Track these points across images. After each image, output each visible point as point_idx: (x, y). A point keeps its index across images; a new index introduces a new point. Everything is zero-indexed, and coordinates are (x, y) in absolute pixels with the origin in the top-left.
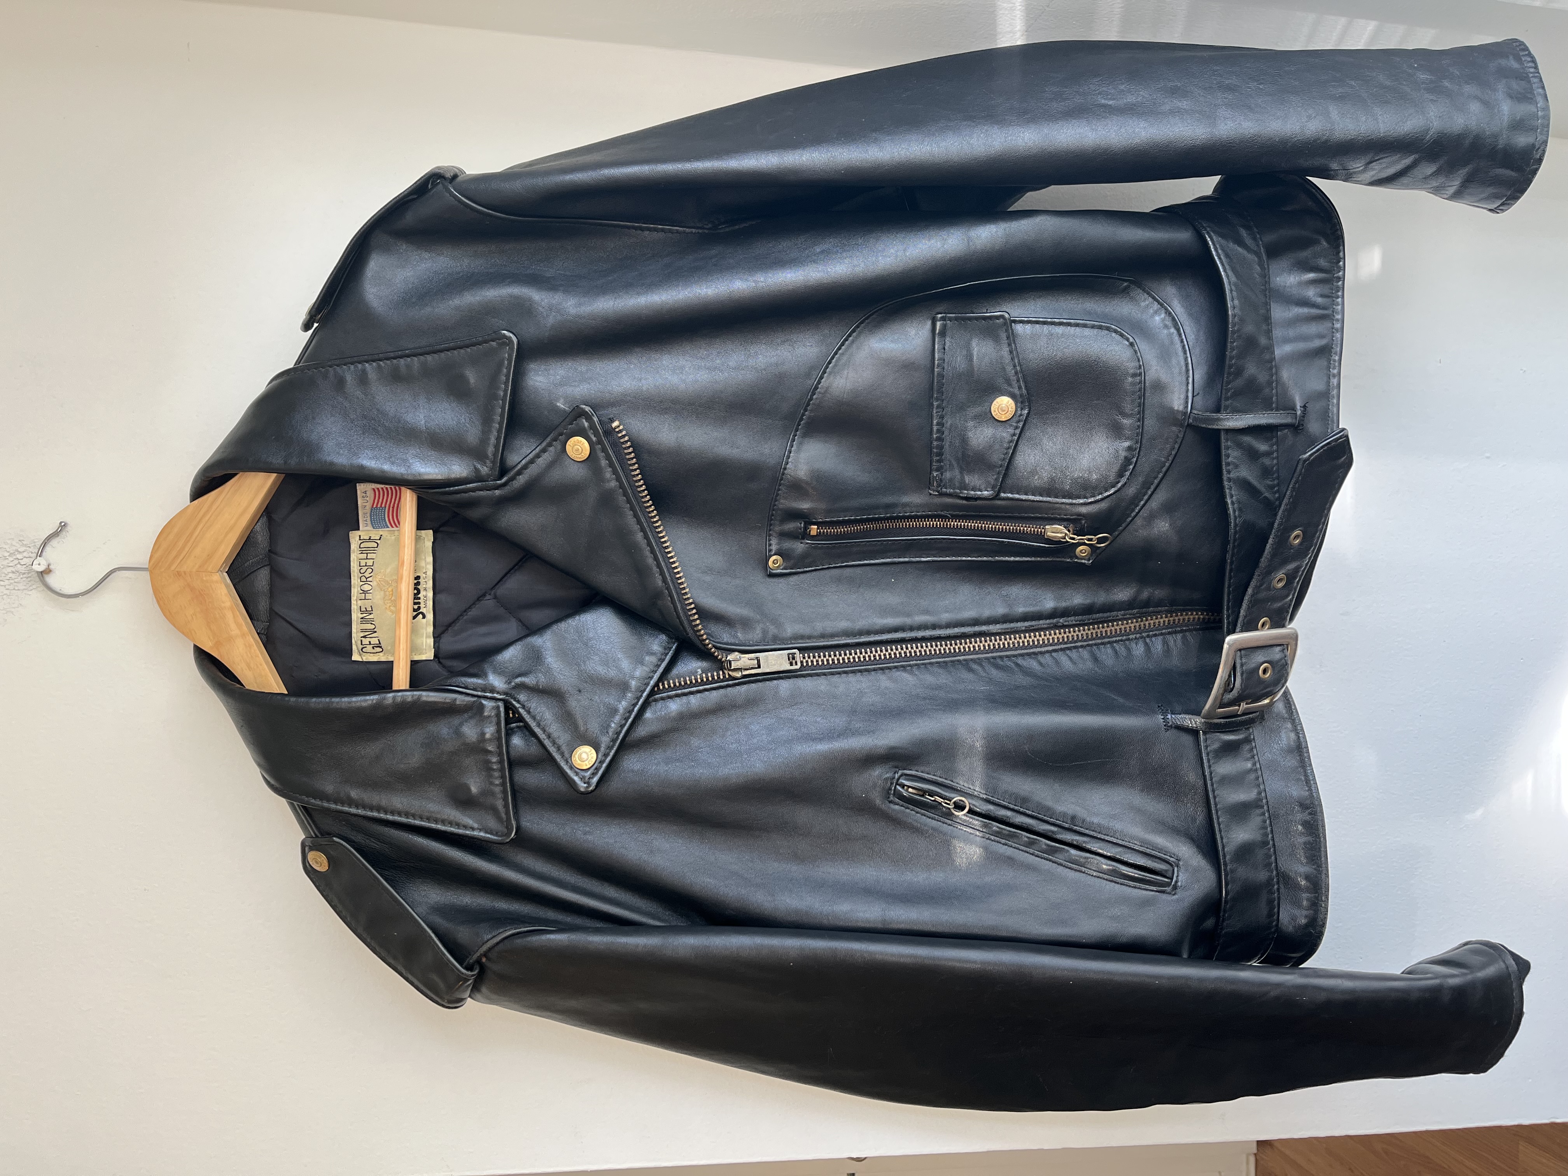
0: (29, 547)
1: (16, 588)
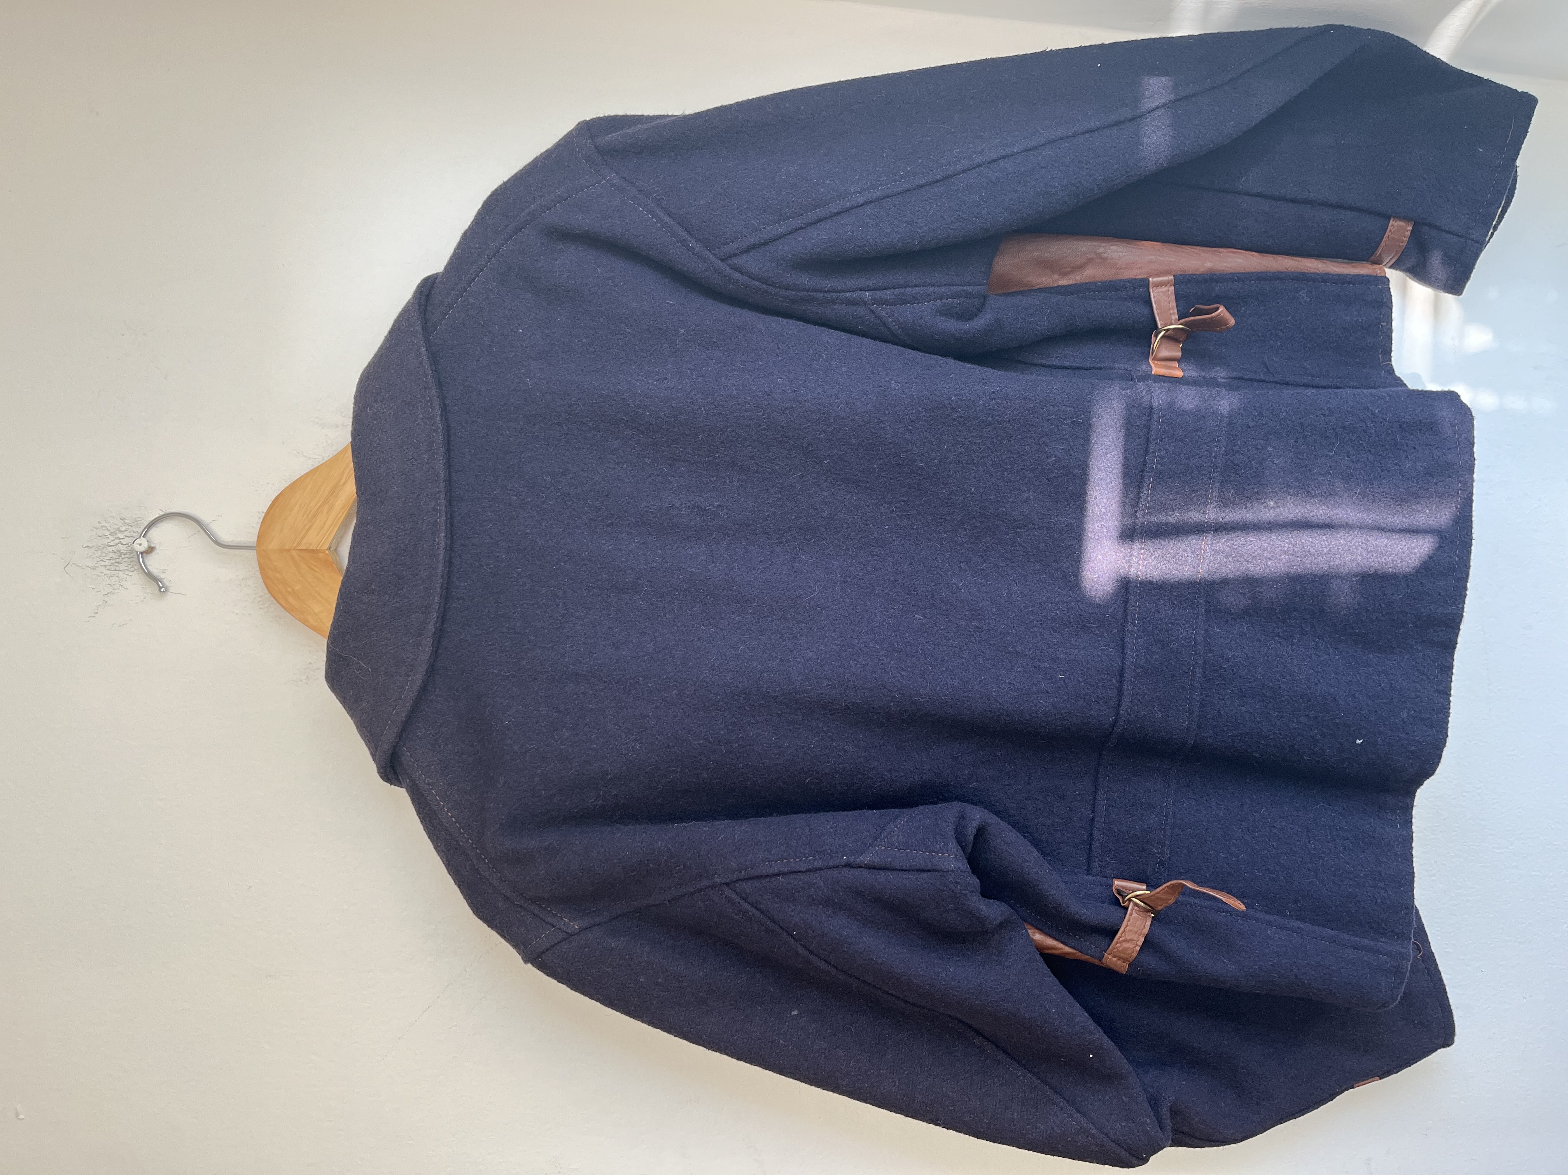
0: (131, 526)
1: (117, 568)
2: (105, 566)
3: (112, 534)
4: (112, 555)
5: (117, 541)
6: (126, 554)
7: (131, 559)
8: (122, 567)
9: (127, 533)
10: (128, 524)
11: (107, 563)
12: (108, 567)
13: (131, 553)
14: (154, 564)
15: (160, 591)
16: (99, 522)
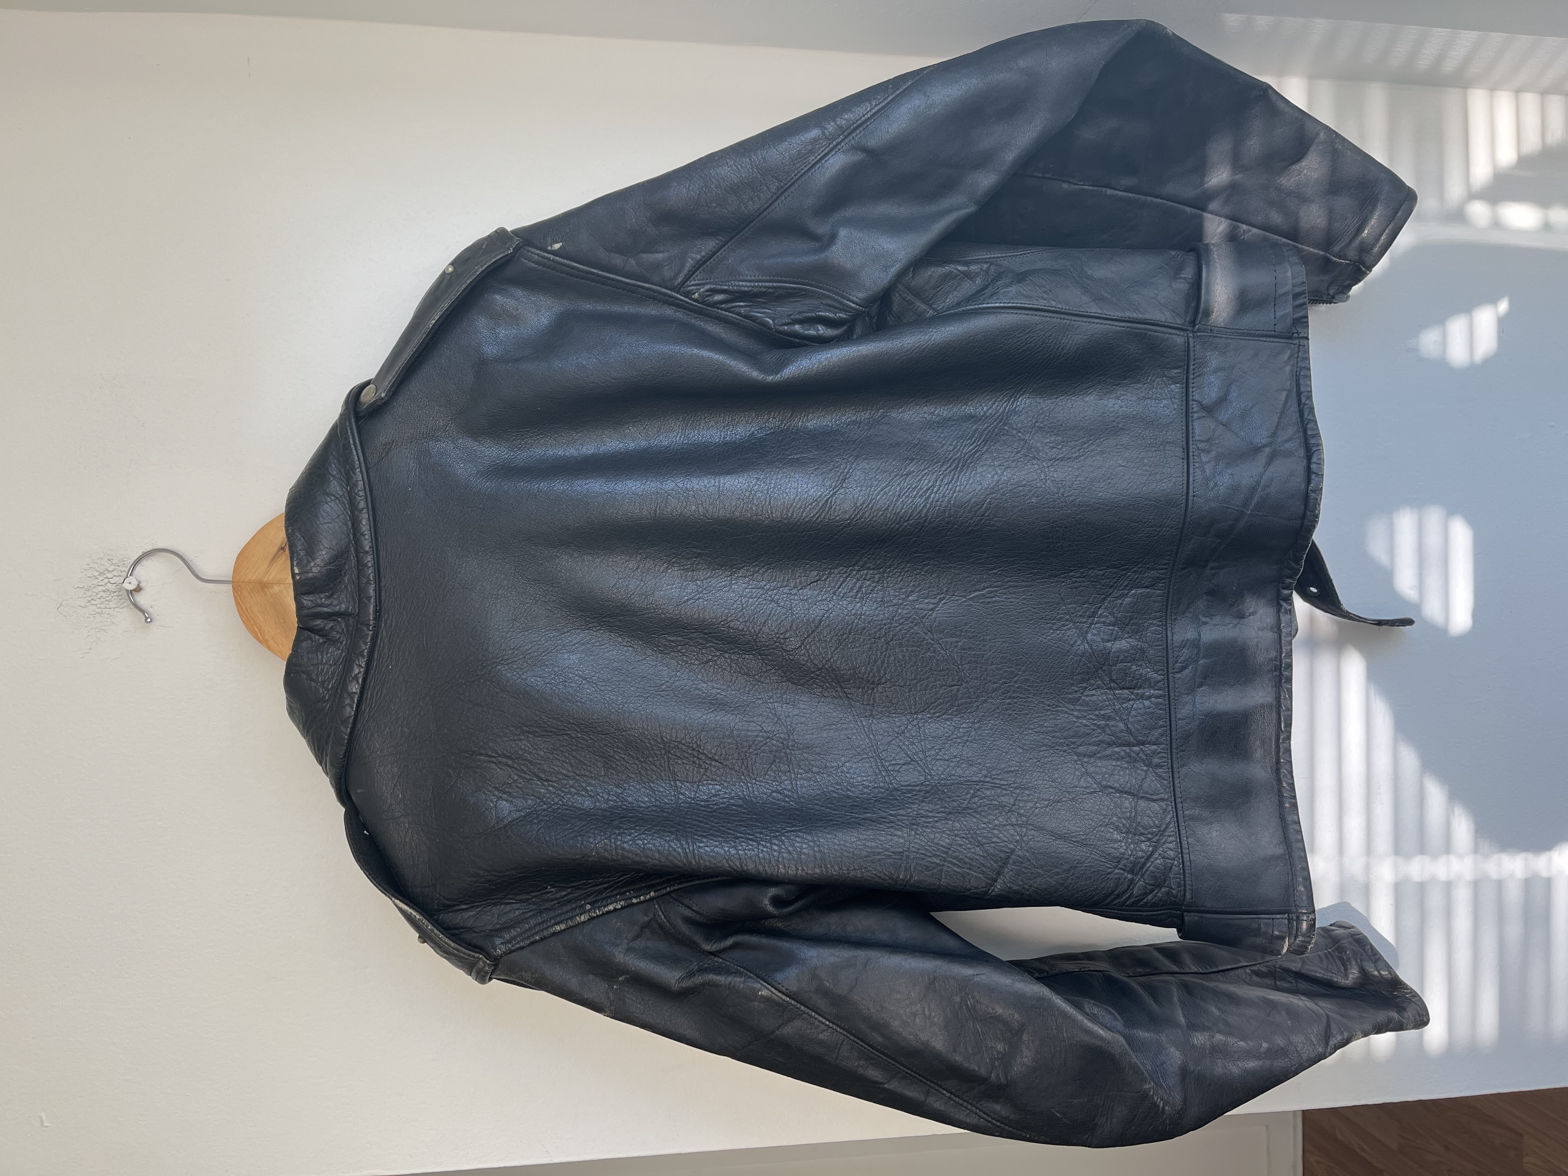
0: (120, 566)
1: (108, 607)
2: (96, 605)
3: (101, 574)
4: (102, 594)
5: (106, 581)
6: (115, 592)
7: (120, 597)
8: (112, 605)
9: (115, 573)
10: (115, 565)
11: (98, 601)
12: (99, 606)
13: (119, 591)
14: (142, 599)
15: (147, 621)
16: (88, 564)
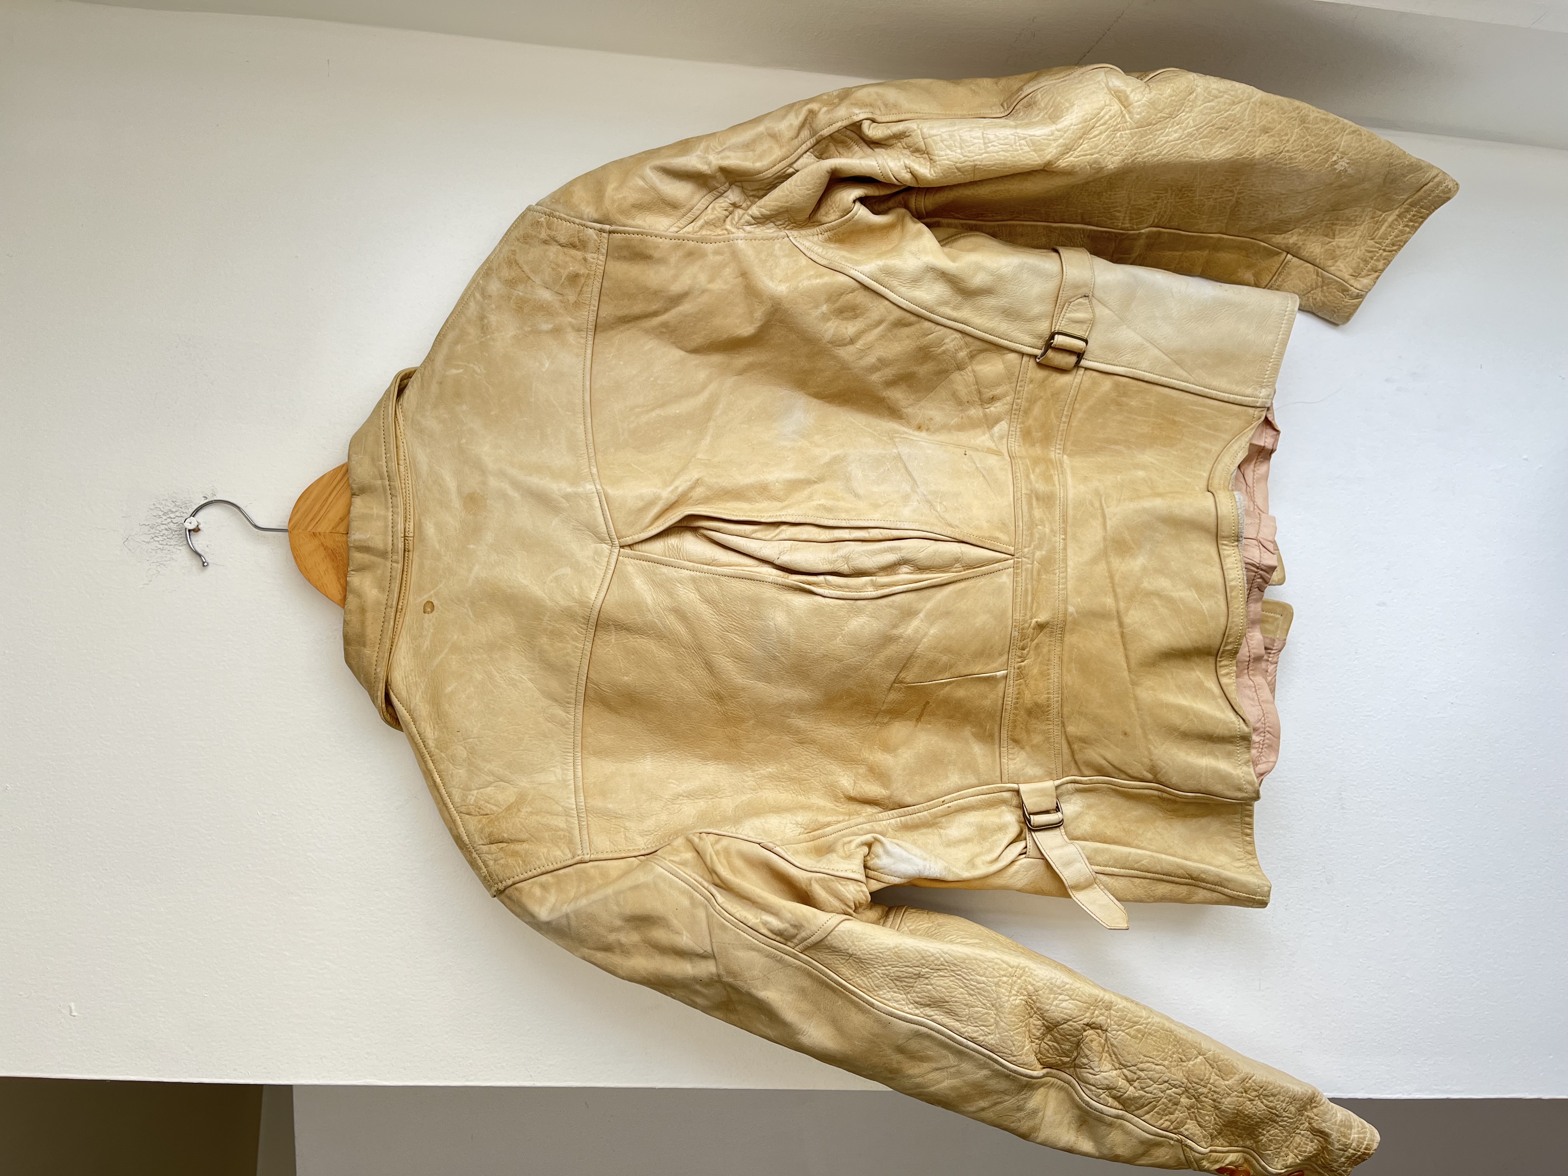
0: (182, 508)
1: (168, 544)
2: (159, 541)
3: (165, 514)
4: (164, 532)
5: (169, 520)
6: (176, 531)
7: (180, 537)
8: (172, 542)
9: (177, 514)
10: (178, 506)
11: (161, 538)
12: (161, 542)
13: (180, 531)
14: (197, 541)
15: (204, 566)
16: (154, 504)
